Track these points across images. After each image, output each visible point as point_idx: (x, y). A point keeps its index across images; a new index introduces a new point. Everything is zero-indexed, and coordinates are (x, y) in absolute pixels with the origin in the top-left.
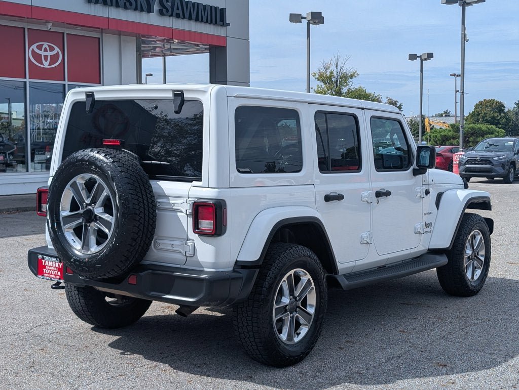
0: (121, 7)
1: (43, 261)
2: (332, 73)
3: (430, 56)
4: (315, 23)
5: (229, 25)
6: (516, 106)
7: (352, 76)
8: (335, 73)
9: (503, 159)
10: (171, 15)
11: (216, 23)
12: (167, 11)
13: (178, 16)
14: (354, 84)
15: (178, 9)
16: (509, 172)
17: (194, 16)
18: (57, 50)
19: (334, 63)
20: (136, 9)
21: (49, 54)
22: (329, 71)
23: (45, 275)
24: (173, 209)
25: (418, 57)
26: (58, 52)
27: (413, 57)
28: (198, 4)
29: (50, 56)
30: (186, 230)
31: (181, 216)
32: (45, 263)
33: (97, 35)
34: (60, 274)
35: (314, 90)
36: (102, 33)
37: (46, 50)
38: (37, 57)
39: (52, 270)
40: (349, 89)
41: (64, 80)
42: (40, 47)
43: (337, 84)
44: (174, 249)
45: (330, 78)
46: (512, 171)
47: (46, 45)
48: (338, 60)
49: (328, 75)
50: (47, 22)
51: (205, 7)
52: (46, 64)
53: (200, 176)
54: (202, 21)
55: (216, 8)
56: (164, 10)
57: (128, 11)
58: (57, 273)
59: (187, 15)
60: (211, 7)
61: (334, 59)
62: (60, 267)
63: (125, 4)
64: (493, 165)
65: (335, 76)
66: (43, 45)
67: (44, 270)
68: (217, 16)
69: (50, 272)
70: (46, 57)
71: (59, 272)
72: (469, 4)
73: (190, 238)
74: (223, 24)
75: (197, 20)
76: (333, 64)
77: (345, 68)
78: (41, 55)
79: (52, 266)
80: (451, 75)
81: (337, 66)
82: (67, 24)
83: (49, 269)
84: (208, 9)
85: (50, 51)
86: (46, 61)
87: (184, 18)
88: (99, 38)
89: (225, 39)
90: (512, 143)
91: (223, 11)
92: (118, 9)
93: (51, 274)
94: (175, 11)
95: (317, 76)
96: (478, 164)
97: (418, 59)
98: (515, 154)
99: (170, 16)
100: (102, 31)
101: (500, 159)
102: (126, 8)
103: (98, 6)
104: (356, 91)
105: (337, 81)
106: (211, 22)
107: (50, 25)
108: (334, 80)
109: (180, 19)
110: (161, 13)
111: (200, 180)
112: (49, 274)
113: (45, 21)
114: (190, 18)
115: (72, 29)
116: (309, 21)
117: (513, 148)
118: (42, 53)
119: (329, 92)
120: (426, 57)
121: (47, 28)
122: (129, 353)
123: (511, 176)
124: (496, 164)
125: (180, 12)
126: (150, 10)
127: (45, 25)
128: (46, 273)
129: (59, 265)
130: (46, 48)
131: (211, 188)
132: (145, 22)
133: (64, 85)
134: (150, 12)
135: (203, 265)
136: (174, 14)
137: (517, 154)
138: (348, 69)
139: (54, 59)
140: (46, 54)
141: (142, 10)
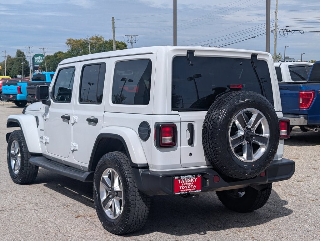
1: (179, 181)
23: (181, 191)
32: (181, 181)
34: (195, 187)
39: (188, 185)
58: (193, 186)
62: (196, 181)
67: (180, 187)
69: (186, 187)
71: (195, 185)
79: (188, 182)
83: (184, 186)
93: (188, 188)
112: (185, 189)
128: (182, 189)
129: (194, 180)
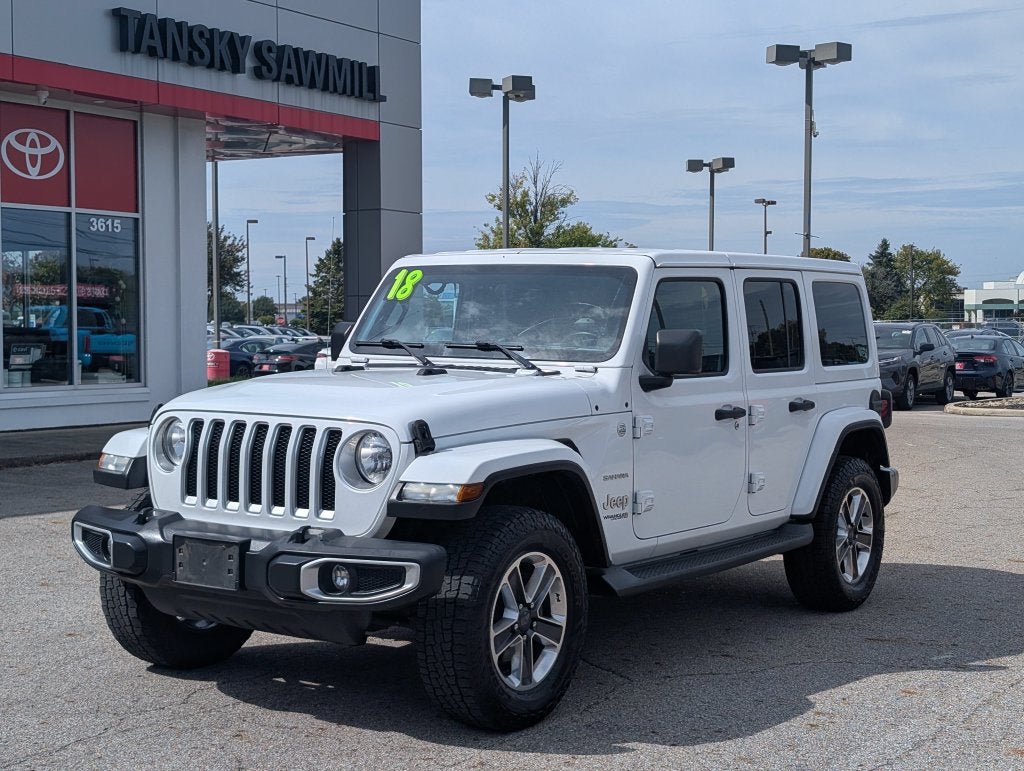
0: (183, 61)
2: (525, 194)
3: (728, 163)
4: (518, 98)
5: (384, 99)
6: (871, 262)
7: (564, 202)
8: (532, 194)
9: (894, 363)
10: (277, 79)
11: (361, 95)
12: (270, 70)
13: (289, 81)
14: (569, 218)
15: (289, 66)
16: (906, 387)
17: (320, 80)
18: (54, 143)
19: (529, 175)
20: (210, 66)
21: (40, 151)
22: (521, 190)
25: (706, 165)
26: (57, 148)
27: (695, 166)
28: (327, 56)
29: (42, 155)
33: (133, 116)
35: (492, 228)
36: (141, 111)
37: (33, 144)
38: (17, 158)
40: (559, 228)
41: (69, 205)
42: (21, 139)
43: (536, 217)
45: (522, 205)
46: (911, 386)
47: (33, 134)
48: (538, 169)
49: (519, 199)
50: (36, 89)
51: (340, 62)
52: (34, 173)
54: (335, 90)
55: (361, 65)
56: (264, 69)
57: (195, 68)
59: (306, 78)
60: (352, 63)
61: (529, 168)
63: (190, 54)
65: (533, 200)
66: (28, 134)
68: (363, 82)
70: (33, 158)
72: (820, 64)
74: (375, 96)
75: (325, 88)
76: (528, 177)
77: (550, 186)
78: (24, 154)
80: (757, 201)
81: (535, 183)
82: (76, 92)
84: (346, 67)
85: (42, 147)
86: (34, 165)
87: (301, 84)
88: (135, 122)
89: (376, 125)
90: (909, 332)
91: (373, 72)
92: (176, 63)
94: (285, 71)
95: (497, 201)
97: (706, 169)
98: (915, 354)
99: (274, 80)
100: (141, 108)
101: (888, 364)
102: (191, 63)
103: (138, 56)
104: (573, 230)
105: (536, 211)
106: (353, 94)
107: (44, 96)
108: (530, 208)
109: (293, 85)
110: (258, 74)
113: (34, 88)
114: (312, 85)
115: (87, 103)
116: (506, 93)
117: (913, 341)
118: (27, 150)
119: (521, 231)
120: (721, 166)
121: (39, 100)
123: (910, 395)
124: (883, 371)
125: (293, 72)
126: (237, 68)
127: (34, 95)
130: (33, 141)
132: (228, 91)
133: (69, 214)
134: (239, 72)
136: (283, 77)
137: (920, 353)
138: (557, 188)
139: (49, 161)
140: (33, 151)
141: (222, 68)
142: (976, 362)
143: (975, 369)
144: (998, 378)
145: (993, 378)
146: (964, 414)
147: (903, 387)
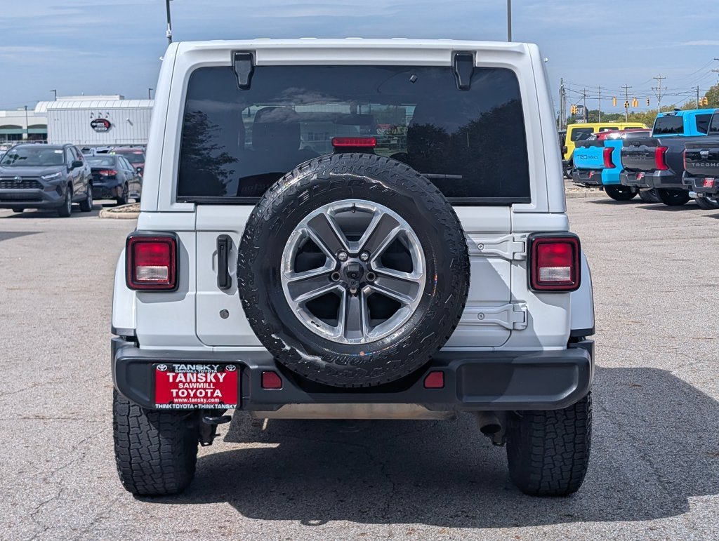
1: (171, 375)
9: (56, 178)
23: (176, 400)
24: (481, 253)
30: (509, 285)
31: (495, 263)
32: (175, 377)
34: (220, 395)
39: (197, 389)
44: (484, 320)
46: (69, 197)
53: (528, 194)
58: (213, 393)
62: (221, 380)
64: (42, 187)
67: (175, 391)
69: (192, 393)
71: (218, 391)
73: (518, 299)
79: (197, 382)
83: (186, 389)
90: (61, 152)
93: (195, 396)
96: (19, 187)
98: (69, 170)
101: (52, 179)
111: (529, 201)
112: (188, 396)
117: (66, 159)
122: (317, 522)
123: (69, 204)
124: (49, 185)
128: (178, 396)
129: (216, 377)
131: (552, 213)
135: (542, 342)
137: (72, 169)
142: (101, 176)
143: (102, 181)
144: (119, 188)
145: (116, 187)
146: (119, 218)
147: (64, 198)
